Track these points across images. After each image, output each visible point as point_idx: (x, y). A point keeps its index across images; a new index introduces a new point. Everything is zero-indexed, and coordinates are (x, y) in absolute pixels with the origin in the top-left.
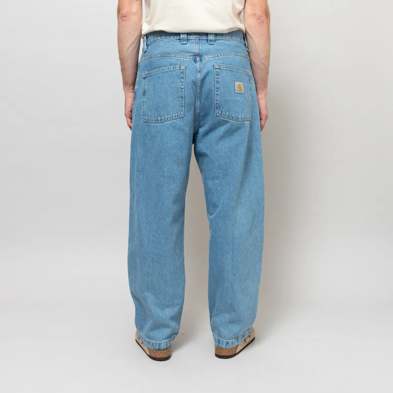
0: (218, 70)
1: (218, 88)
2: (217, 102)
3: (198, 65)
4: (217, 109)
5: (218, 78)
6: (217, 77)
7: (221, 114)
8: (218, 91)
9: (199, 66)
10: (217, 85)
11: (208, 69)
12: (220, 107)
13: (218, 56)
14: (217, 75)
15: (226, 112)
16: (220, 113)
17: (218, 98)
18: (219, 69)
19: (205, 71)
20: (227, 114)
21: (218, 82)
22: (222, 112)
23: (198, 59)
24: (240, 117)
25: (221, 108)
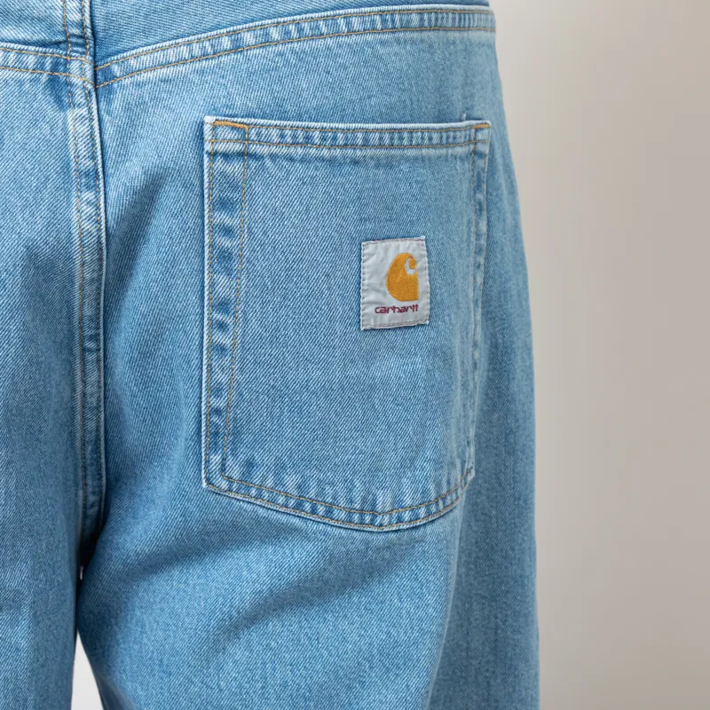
0: (235, 168)
1: (223, 306)
2: (220, 403)
3: (76, 122)
4: (213, 447)
5: (228, 231)
6: (222, 218)
7: (245, 480)
8: (222, 326)
9: (83, 129)
10: (222, 280)
11: (153, 160)
12: (236, 433)
13: (237, 48)
14: (223, 204)
15: (280, 468)
16: (236, 473)
17: (221, 377)
18: (241, 155)
19: (128, 174)
20: (291, 481)
21: (224, 257)
22: (250, 465)
23: (79, 71)
24: (384, 500)
25: (247, 438)
